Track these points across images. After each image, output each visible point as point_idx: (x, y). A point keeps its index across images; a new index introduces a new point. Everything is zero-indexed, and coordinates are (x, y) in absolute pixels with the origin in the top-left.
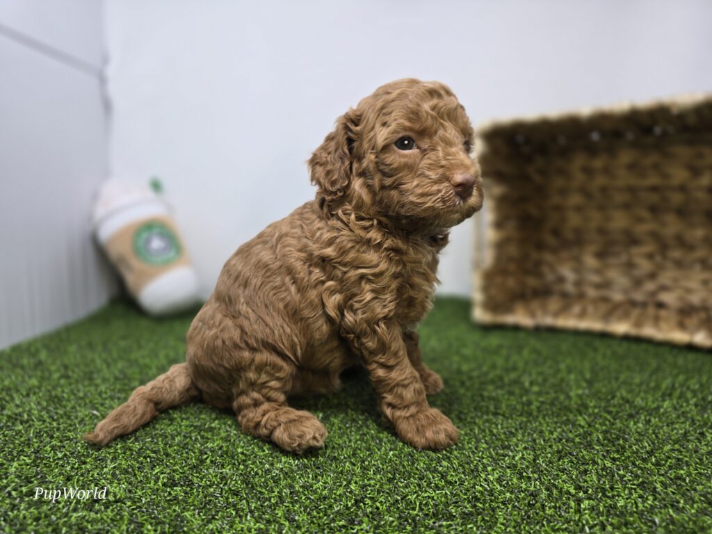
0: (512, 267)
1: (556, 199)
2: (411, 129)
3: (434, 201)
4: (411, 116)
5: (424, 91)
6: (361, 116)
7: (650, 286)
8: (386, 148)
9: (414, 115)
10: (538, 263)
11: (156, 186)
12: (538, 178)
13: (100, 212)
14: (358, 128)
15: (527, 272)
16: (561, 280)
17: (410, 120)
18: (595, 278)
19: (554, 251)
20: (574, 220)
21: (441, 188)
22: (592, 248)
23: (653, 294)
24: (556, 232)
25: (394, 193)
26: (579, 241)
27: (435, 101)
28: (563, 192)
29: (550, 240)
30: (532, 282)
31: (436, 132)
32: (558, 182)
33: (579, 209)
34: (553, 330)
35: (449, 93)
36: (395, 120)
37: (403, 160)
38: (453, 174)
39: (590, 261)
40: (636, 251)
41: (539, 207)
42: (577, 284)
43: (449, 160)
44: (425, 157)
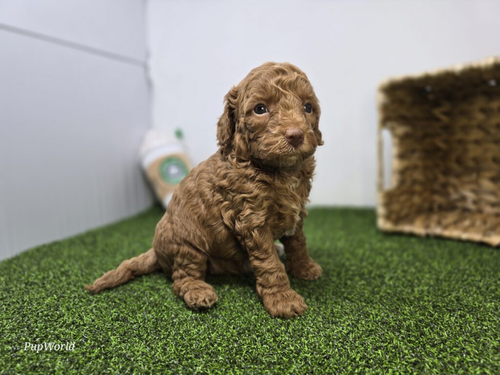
0: (417, 188)
1: (459, 135)
2: (262, 99)
3: (273, 149)
4: (261, 89)
5: (272, 71)
6: (237, 92)
8: (249, 113)
9: (264, 88)
10: (445, 186)
11: (179, 134)
12: (445, 119)
13: (143, 150)
14: (236, 100)
15: (434, 192)
16: (463, 199)
17: (260, 92)
19: (458, 176)
20: (474, 151)
21: (278, 139)
22: (489, 174)
24: (459, 161)
25: (255, 143)
26: (477, 169)
27: (279, 77)
28: (465, 129)
30: (439, 199)
31: (279, 100)
32: (463, 121)
33: (477, 142)
34: (440, 238)
35: (293, 69)
36: (252, 94)
37: (258, 121)
38: (286, 130)
39: (487, 184)
41: (446, 142)
42: (475, 202)
43: (284, 120)
44: (271, 118)
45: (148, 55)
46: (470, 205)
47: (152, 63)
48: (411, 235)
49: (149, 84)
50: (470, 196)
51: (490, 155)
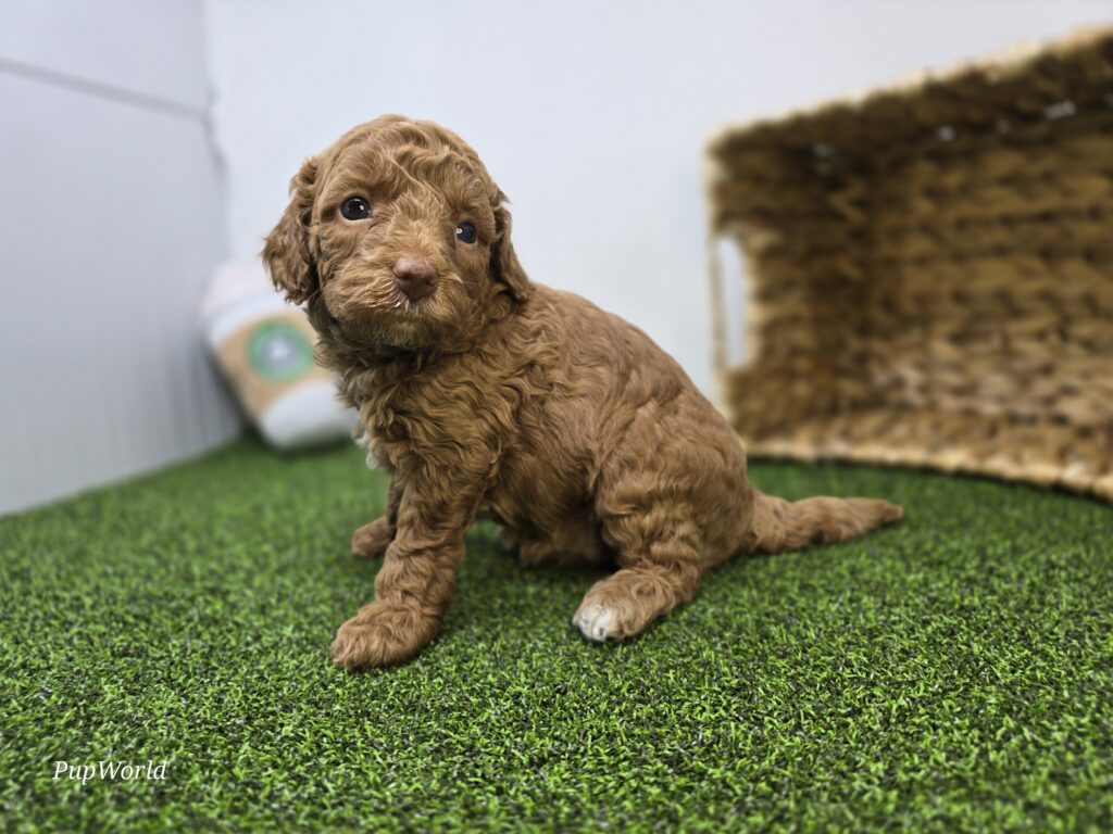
0: (803, 364)
1: (886, 249)
4: (363, 164)
5: (394, 131)
6: (316, 169)
7: (1044, 387)
8: (329, 214)
9: (369, 162)
10: (862, 358)
12: (856, 216)
15: (839, 372)
16: (899, 383)
17: (359, 169)
18: (952, 379)
19: (887, 335)
20: (916, 281)
22: (944, 328)
23: (1049, 401)
24: (889, 304)
26: (923, 318)
27: (407, 147)
28: (897, 234)
29: (880, 317)
30: (850, 388)
31: (397, 194)
32: (890, 219)
33: (922, 261)
34: (845, 464)
35: (442, 139)
39: (943, 350)
40: (1014, 327)
41: (860, 263)
42: (924, 389)
43: (397, 235)
44: (373, 229)
45: (211, 96)
46: (913, 396)
47: (220, 112)
48: (788, 462)
49: (218, 161)
50: (912, 376)
51: (946, 287)
